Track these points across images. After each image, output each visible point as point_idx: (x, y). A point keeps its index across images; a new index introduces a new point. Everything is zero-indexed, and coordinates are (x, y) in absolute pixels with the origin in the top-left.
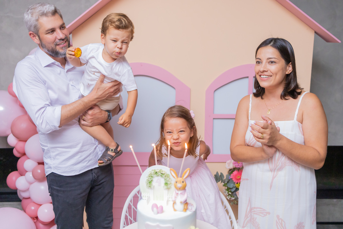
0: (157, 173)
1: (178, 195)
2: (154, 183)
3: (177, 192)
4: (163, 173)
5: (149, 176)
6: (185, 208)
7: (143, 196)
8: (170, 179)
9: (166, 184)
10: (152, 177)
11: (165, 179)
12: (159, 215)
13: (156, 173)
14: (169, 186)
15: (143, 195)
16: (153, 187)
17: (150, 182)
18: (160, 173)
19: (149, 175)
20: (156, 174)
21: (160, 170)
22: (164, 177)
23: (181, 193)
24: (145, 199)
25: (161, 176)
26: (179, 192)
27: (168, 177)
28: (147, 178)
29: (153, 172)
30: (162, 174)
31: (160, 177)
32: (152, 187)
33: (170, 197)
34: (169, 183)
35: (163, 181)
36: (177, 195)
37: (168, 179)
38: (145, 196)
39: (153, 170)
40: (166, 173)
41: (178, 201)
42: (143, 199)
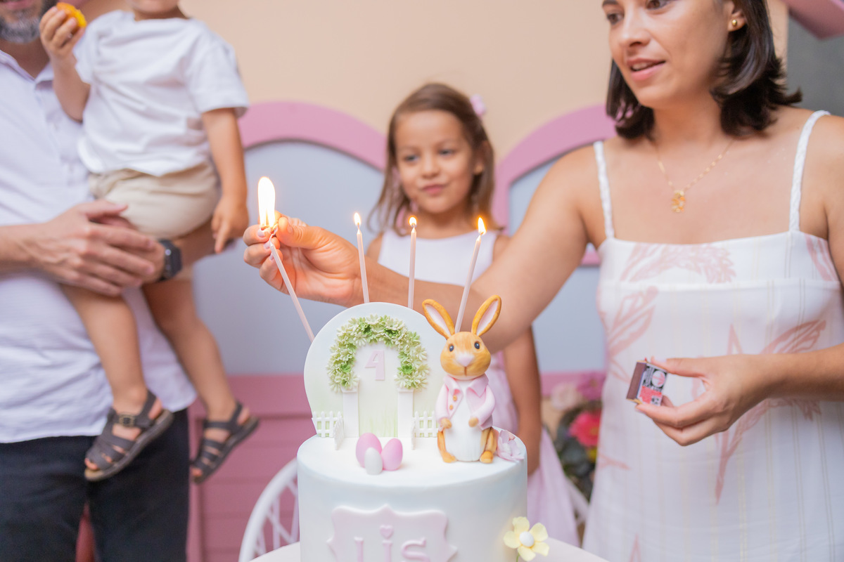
0: (372, 330)
1: (459, 397)
2: (360, 372)
3: (455, 385)
4: (394, 329)
5: (342, 345)
6: (490, 446)
7: (319, 422)
8: (419, 351)
9: (407, 368)
10: (351, 346)
11: (403, 354)
12: (387, 474)
13: (368, 329)
14: (420, 376)
15: (319, 419)
16: (356, 384)
17: (345, 365)
18: (381, 331)
19: (342, 341)
20: (367, 337)
21: (382, 319)
22: (397, 343)
23: (471, 390)
24: (327, 435)
25: (388, 341)
26: (464, 388)
27: (414, 343)
28: (335, 354)
29: (355, 327)
30: (390, 331)
31: (381, 348)
32: (353, 383)
33: (421, 422)
34: (416, 365)
35: (391, 360)
36: (455, 400)
37: (413, 350)
38: (328, 422)
39: (354, 322)
40: (404, 330)
41: (461, 423)
42: (320, 435)
